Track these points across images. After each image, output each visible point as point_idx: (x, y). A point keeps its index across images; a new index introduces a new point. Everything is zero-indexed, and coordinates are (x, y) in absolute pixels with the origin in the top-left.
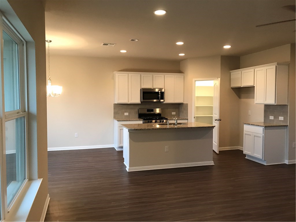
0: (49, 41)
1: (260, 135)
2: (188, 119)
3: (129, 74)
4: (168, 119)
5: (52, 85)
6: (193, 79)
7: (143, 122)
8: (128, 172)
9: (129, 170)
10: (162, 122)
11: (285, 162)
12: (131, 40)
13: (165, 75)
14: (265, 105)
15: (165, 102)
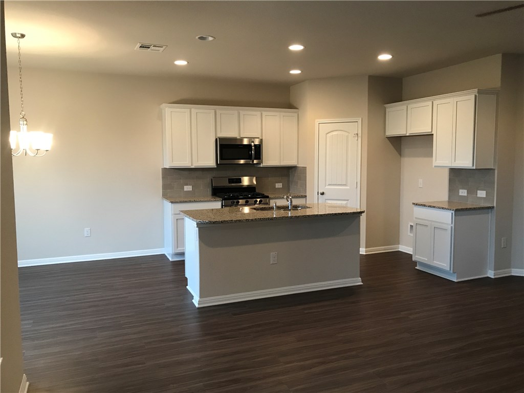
0: (19, 35)
1: (445, 226)
2: (306, 196)
3: (193, 110)
4: (270, 196)
5: (28, 130)
6: (316, 120)
7: (222, 203)
8: (198, 308)
9: (199, 304)
10: (258, 203)
11: (487, 274)
12: (199, 38)
13: (263, 113)
14: (450, 169)
15: (263, 164)
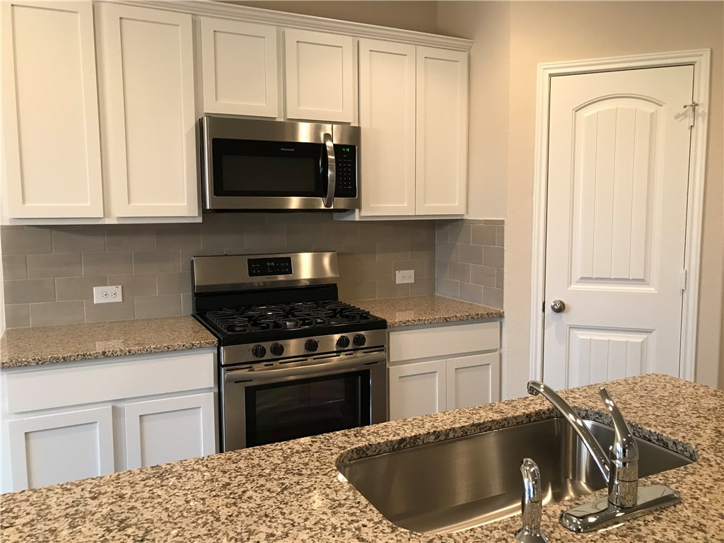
2: (501, 316)
3: (104, 7)
4: (389, 321)
6: (540, 66)
7: (218, 357)
10: (349, 346)
15: (363, 214)
